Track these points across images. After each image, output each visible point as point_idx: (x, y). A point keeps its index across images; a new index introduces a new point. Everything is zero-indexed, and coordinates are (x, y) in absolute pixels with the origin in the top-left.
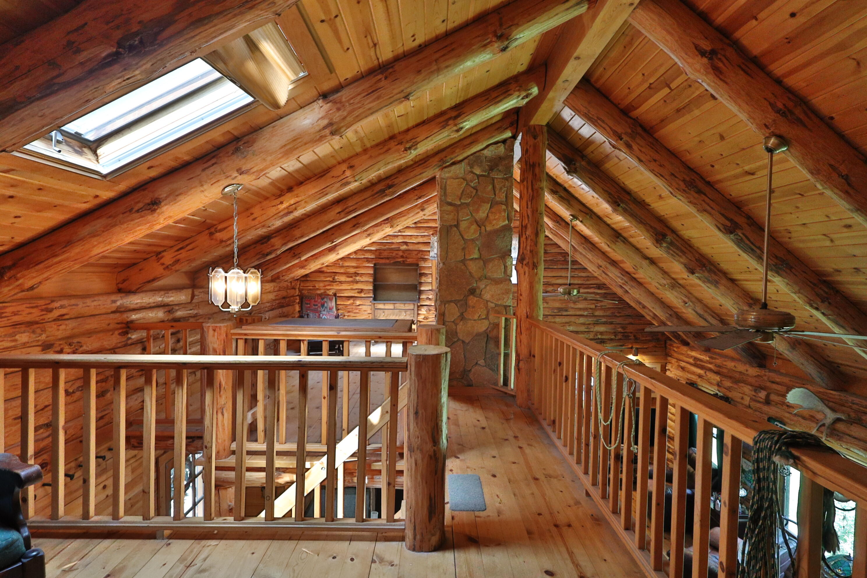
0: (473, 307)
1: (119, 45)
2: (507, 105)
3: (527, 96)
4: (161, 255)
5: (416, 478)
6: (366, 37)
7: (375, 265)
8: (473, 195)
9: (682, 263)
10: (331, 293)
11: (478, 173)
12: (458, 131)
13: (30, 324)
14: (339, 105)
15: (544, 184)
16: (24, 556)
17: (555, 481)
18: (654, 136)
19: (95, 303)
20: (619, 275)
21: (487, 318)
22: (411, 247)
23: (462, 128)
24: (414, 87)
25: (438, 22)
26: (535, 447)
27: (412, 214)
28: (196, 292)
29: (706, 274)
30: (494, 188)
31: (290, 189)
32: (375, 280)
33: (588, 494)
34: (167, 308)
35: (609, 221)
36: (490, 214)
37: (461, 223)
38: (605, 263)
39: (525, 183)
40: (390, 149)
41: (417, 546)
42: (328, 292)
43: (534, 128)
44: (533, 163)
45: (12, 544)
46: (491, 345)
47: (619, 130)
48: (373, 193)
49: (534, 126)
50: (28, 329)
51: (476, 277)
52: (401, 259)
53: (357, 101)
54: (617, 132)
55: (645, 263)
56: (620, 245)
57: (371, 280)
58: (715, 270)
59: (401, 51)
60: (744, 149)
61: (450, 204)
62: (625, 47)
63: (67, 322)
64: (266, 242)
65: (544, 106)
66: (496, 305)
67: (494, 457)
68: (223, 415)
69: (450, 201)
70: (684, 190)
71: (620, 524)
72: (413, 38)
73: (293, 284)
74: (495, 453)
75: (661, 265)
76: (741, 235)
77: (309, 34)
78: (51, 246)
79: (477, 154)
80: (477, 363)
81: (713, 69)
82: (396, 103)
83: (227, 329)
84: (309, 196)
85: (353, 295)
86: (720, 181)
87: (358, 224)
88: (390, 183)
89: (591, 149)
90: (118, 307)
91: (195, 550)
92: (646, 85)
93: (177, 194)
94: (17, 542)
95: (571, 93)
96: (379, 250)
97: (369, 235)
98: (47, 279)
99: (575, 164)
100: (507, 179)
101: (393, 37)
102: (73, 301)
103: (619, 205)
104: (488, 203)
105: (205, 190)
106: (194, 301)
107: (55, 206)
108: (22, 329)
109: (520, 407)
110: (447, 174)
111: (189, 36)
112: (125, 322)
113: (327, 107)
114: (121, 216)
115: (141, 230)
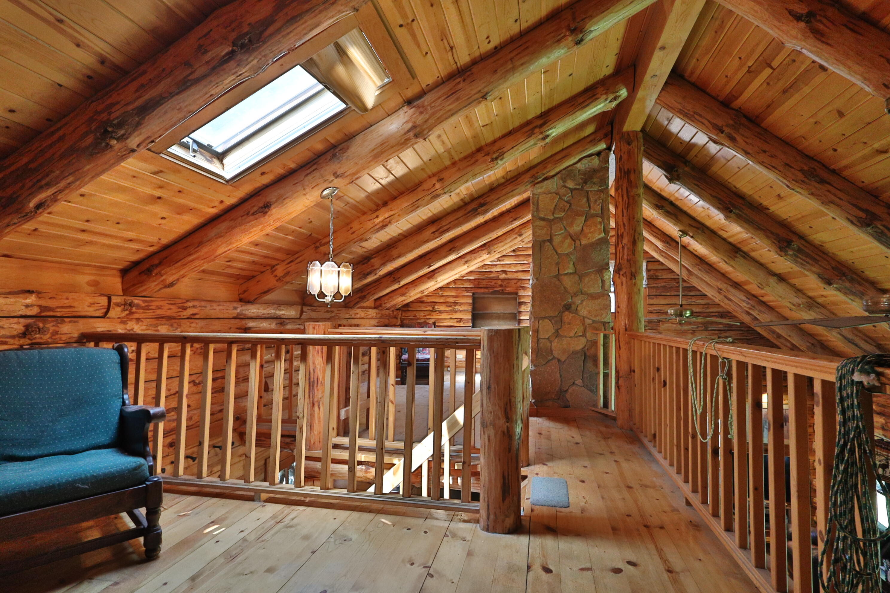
0: (569, 324)
1: (234, 44)
2: (595, 109)
3: (615, 99)
4: (274, 268)
5: (489, 455)
6: (442, 40)
7: (473, 294)
8: (566, 209)
9: (814, 272)
10: (431, 323)
11: (571, 187)
12: (544, 139)
13: (170, 318)
14: (422, 109)
15: (641, 191)
16: (147, 480)
17: (651, 491)
18: (763, 125)
19: (221, 307)
20: (744, 298)
21: (584, 335)
22: (510, 276)
23: (548, 136)
24: (490, 87)
25: (511, 21)
26: (632, 461)
27: (510, 240)
28: (305, 309)
29: (847, 284)
30: (588, 201)
31: (385, 204)
32: (474, 309)
33: (688, 503)
34: (278, 321)
35: (725, 235)
36: (585, 228)
37: (554, 238)
38: (725, 285)
39: (620, 191)
40: (477, 161)
41: (491, 528)
42: (428, 321)
43: (628, 134)
44: (628, 169)
45: (138, 467)
46: (590, 364)
47: (719, 122)
48: (466, 212)
49: (628, 133)
50: (168, 322)
51: (571, 292)
52: (500, 288)
53: (437, 104)
54: (716, 125)
55: (772, 281)
56: (740, 260)
57: (470, 309)
58: (859, 279)
59: (477, 54)
60: (869, 123)
61: (543, 219)
62: (716, 32)
63: (197, 321)
64: (367, 263)
65: (635, 107)
66: (594, 322)
67: (585, 467)
68: (319, 408)
69: (542, 216)
70: (803, 181)
71: (720, 526)
72: (488, 40)
73: (395, 313)
74: (586, 463)
75: (793, 281)
76: (882, 227)
77: (390, 39)
78: (187, 246)
79: (570, 168)
80: (574, 383)
81: (813, 33)
82: (474, 103)
83: (325, 328)
84: (402, 209)
85: (452, 324)
86: (846, 167)
87: (453, 248)
88: (482, 201)
89: (693, 153)
90: (238, 314)
91: (286, 512)
92: (745, 69)
93: (284, 198)
94: (143, 467)
95: (663, 89)
96: (478, 279)
97: (466, 262)
98: (183, 276)
99: (677, 171)
100: (602, 191)
101: (468, 40)
102: (203, 303)
103: (731, 211)
104: (582, 216)
105: (307, 193)
106: (303, 317)
107: (191, 209)
108: (163, 322)
109: (622, 428)
110: (539, 189)
111: (285, 33)
112: (243, 328)
113: (411, 111)
114: (240, 218)
115: (255, 231)
